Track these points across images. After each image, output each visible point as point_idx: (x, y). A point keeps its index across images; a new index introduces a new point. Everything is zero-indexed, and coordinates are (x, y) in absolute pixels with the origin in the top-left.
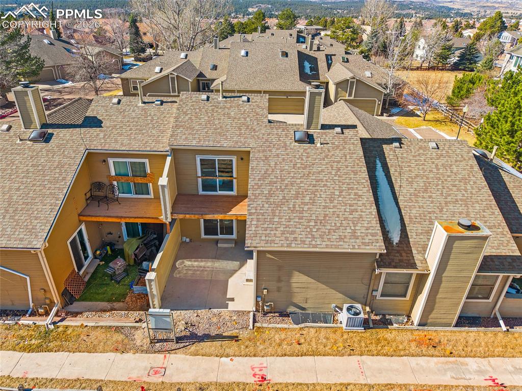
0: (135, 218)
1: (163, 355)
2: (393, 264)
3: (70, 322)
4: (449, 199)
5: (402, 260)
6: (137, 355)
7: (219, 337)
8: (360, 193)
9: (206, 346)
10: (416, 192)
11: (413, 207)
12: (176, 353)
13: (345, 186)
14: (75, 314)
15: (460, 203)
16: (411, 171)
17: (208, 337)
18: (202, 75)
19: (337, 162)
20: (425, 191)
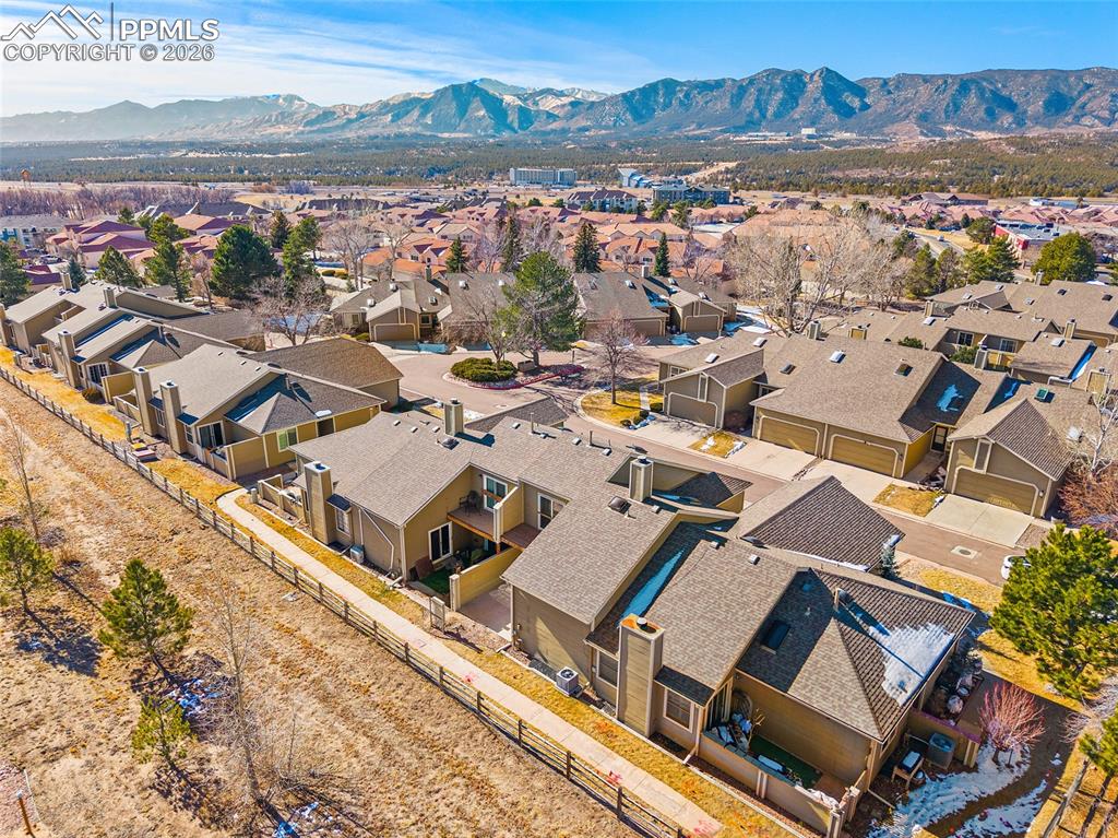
1: (431, 637)
2: (602, 642)
3: (404, 591)
4: (708, 615)
6: (419, 629)
7: (472, 645)
8: (617, 571)
9: (459, 646)
10: (684, 595)
12: (439, 640)
14: (410, 588)
15: (714, 622)
16: (701, 575)
17: (465, 641)
18: (763, 378)
19: (626, 538)
20: (694, 598)
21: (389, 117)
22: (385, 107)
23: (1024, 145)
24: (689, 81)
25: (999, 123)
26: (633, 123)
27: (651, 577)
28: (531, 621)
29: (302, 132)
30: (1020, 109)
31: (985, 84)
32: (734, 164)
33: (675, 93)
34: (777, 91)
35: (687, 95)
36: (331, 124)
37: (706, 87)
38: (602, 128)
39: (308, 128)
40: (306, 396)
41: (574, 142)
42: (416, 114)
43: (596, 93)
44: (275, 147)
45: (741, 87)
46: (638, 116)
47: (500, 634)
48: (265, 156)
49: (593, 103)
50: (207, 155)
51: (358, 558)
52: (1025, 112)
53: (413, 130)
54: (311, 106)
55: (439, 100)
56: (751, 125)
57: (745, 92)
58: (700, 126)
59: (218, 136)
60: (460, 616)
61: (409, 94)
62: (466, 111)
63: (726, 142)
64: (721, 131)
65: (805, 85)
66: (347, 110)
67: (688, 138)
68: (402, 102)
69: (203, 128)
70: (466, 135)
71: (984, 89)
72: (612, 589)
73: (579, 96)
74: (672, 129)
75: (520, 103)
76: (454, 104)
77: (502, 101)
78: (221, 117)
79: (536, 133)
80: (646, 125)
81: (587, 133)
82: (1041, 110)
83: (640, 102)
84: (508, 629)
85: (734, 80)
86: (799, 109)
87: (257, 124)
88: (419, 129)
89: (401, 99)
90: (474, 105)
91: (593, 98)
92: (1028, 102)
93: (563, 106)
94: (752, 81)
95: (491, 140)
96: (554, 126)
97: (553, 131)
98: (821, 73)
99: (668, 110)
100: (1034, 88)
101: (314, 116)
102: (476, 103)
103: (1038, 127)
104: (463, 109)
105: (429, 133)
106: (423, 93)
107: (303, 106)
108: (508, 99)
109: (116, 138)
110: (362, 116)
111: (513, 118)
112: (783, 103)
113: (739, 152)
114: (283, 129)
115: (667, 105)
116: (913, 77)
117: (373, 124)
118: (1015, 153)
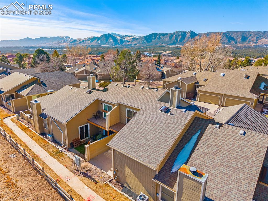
0: (100, 126)
1: (74, 175)
2: (163, 180)
4: (225, 164)
5: (169, 181)
6: (69, 171)
7: (93, 179)
8: (168, 140)
9: (87, 180)
10: (207, 153)
11: (198, 159)
12: (77, 176)
13: (165, 135)
15: (231, 168)
16: (214, 141)
17: (90, 177)
18: (197, 83)
19: (171, 124)
20: (214, 154)
21: (90, 41)
22: (89, 39)
23: (237, 48)
24: (160, 34)
25: (231, 43)
26: (146, 43)
27: (186, 143)
28: (123, 167)
29: (69, 45)
30: (236, 40)
31: (227, 34)
32: (171, 52)
33: (156, 36)
34: (180, 36)
35: (159, 37)
36: (76, 43)
37: (164, 35)
38: (139, 44)
39: (70, 44)
40: (45, 85)
41: (133, 47)
42: (96, 40)
43: (138, 36)
44: (62, 48)
45: (172, 35)
46: (148, 41)
47: (108, 173)
48: (60, 50)
49: (137, 38)
50: (46, 50)
51: (50, 139)
52: (237, 41)
53: (95, 44)
54: (72, 39)
55: (101, 38)
56: (174, 43)
57: (173, 36)
58: (162, 44)
59: (49, 46)
60: (89, 164)
61: (95, 36)
62: (108, 40)
63: (169, 47)
64: (167, 45)
65: (186, 34)
66: (80, 40)
67: (160, 46)
68: (93, 38)
69: (46, 44)
70: (108, 45)
71: (227, 35)
72: (167, 150)
73: (134, 37)
74: (156, 44)
75: (120, 38)
76: (105, 39)
77: (116, 38)
78: (50, 41)
79: (124, 45)
80: (150, 43)
81: (136, 45)
82: (241, 40)
83: (149, 38)
84: (111, 171)
85: (170, 33)
86: (185, 40)
87: (59, 43)
88: (97, 44)
89: (93, 37)
90: (110, 39)
91: (138, 37)
92: (237, 38)
93: (131, 39)
94: (174, 33)
95: (114, 47)
96: (128, 43)
97: (128, 44)
98: (190, 32)
99: (155, 40)
100: (239, 35)
101: (72, 41)
102: (110, 38)
103: (240, 44)
104: (107, 39)
105: (99, 45)
106: (98, 36)
107: (69, 39)
108: (118, 37)
109: (24, 46)
110: (83, 41)
111: (119, 42)
112: (181, 38)
113: (172, 49)
114: (65, 44)
115: (155, 39)
116: (211, 33)
117: (86, 43)
118: (236, 49)
